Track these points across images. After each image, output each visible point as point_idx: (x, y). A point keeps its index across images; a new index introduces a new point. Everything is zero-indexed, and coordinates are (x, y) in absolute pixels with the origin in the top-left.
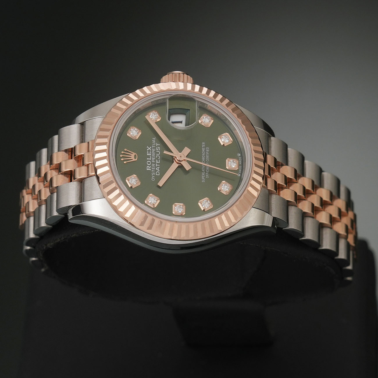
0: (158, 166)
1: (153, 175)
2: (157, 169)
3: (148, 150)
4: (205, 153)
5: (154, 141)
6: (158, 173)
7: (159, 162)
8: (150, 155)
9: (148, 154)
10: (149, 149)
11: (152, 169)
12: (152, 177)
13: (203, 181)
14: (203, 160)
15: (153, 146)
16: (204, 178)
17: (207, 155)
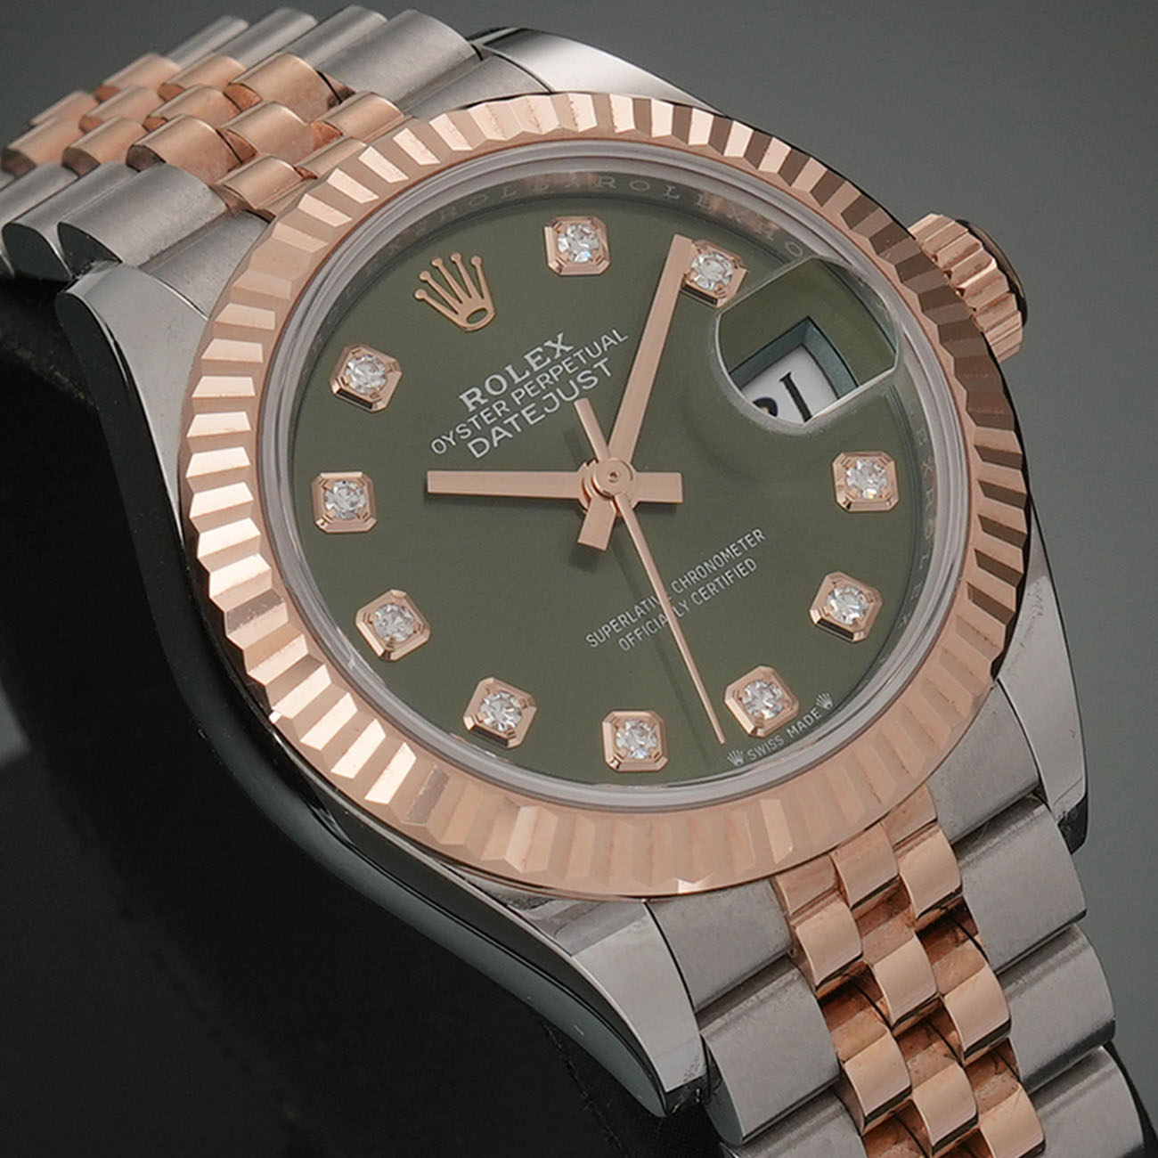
0: (509, 427)
1: (456, 437)
2: (498, 433)
3: (549, 343)
4: (721, 572)
5: (605, 345)
6: (480, 447)
7: (532, 418)
8: (536, 368)
9: (533, 357)
10: (559, 346)
11: (482, 414)
12: (448, 436)
13: (590, 638)
14: (684, 579)
15: (585, 354)
16: (607, 633)
17: (721, 580)
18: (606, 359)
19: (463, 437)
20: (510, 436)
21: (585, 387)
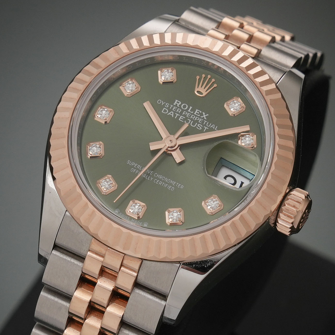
0: (175, 115)
1: (165, 104)
2: (172, 113)
3: (204, 113)
4: (166, 183)
5: (212, 126)
6: (165, 111)
7: (181, 119)
8: (195, 114)
9: (198, 111)
10: (204, 116)
11: (175, 107)
12: (163, 103)
13: (129, 161)
14: (159, 175)
15: (206, 123)
16: (133, 164)
17: (164, 184)
18: (208, 128)
19: (165, 106)
20: (173, 117)
21: (197, 127)
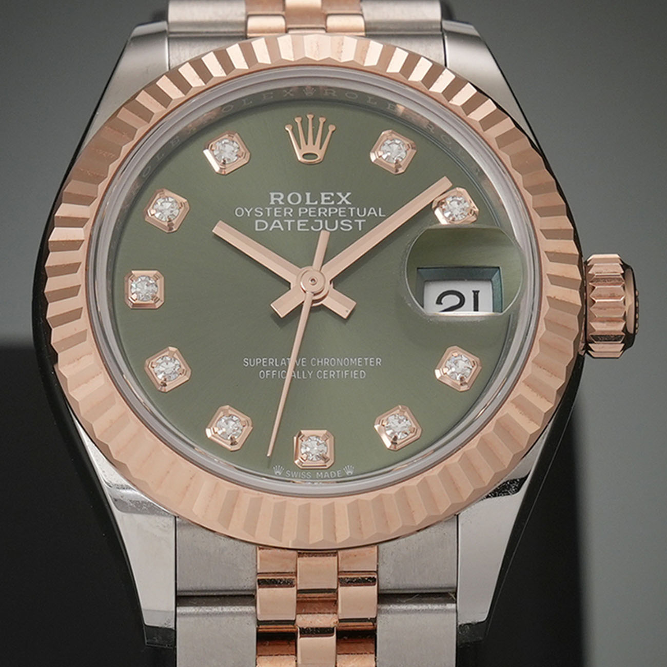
0: (285, 225)
1: (252, 213)
2: (277, 224)
3: (340, 194)
4: (343, 368)
5: (370, 213)
6: (261, 225)
8: (323, 203)
9: (326, 196)
10: (344, 199)
11: (275, 209)
12: (249, 210)
13: (246, 360)
14: (320, 360)
15: (355, 211)
16: (257, 363)
17: (340, 373)
18: (364, 221)
19: (256, 215)
20: (282, 229)
21: (342, 228)
